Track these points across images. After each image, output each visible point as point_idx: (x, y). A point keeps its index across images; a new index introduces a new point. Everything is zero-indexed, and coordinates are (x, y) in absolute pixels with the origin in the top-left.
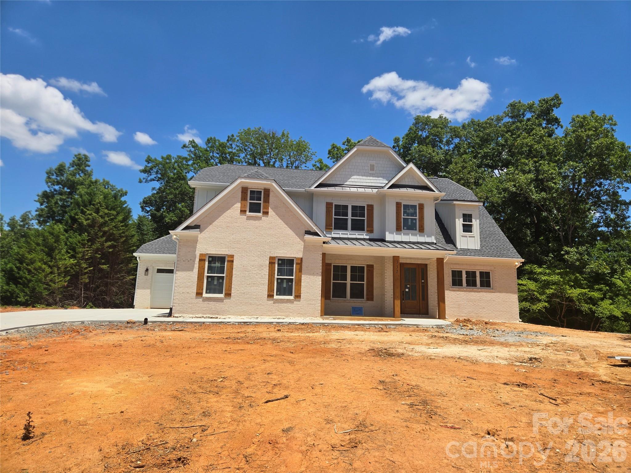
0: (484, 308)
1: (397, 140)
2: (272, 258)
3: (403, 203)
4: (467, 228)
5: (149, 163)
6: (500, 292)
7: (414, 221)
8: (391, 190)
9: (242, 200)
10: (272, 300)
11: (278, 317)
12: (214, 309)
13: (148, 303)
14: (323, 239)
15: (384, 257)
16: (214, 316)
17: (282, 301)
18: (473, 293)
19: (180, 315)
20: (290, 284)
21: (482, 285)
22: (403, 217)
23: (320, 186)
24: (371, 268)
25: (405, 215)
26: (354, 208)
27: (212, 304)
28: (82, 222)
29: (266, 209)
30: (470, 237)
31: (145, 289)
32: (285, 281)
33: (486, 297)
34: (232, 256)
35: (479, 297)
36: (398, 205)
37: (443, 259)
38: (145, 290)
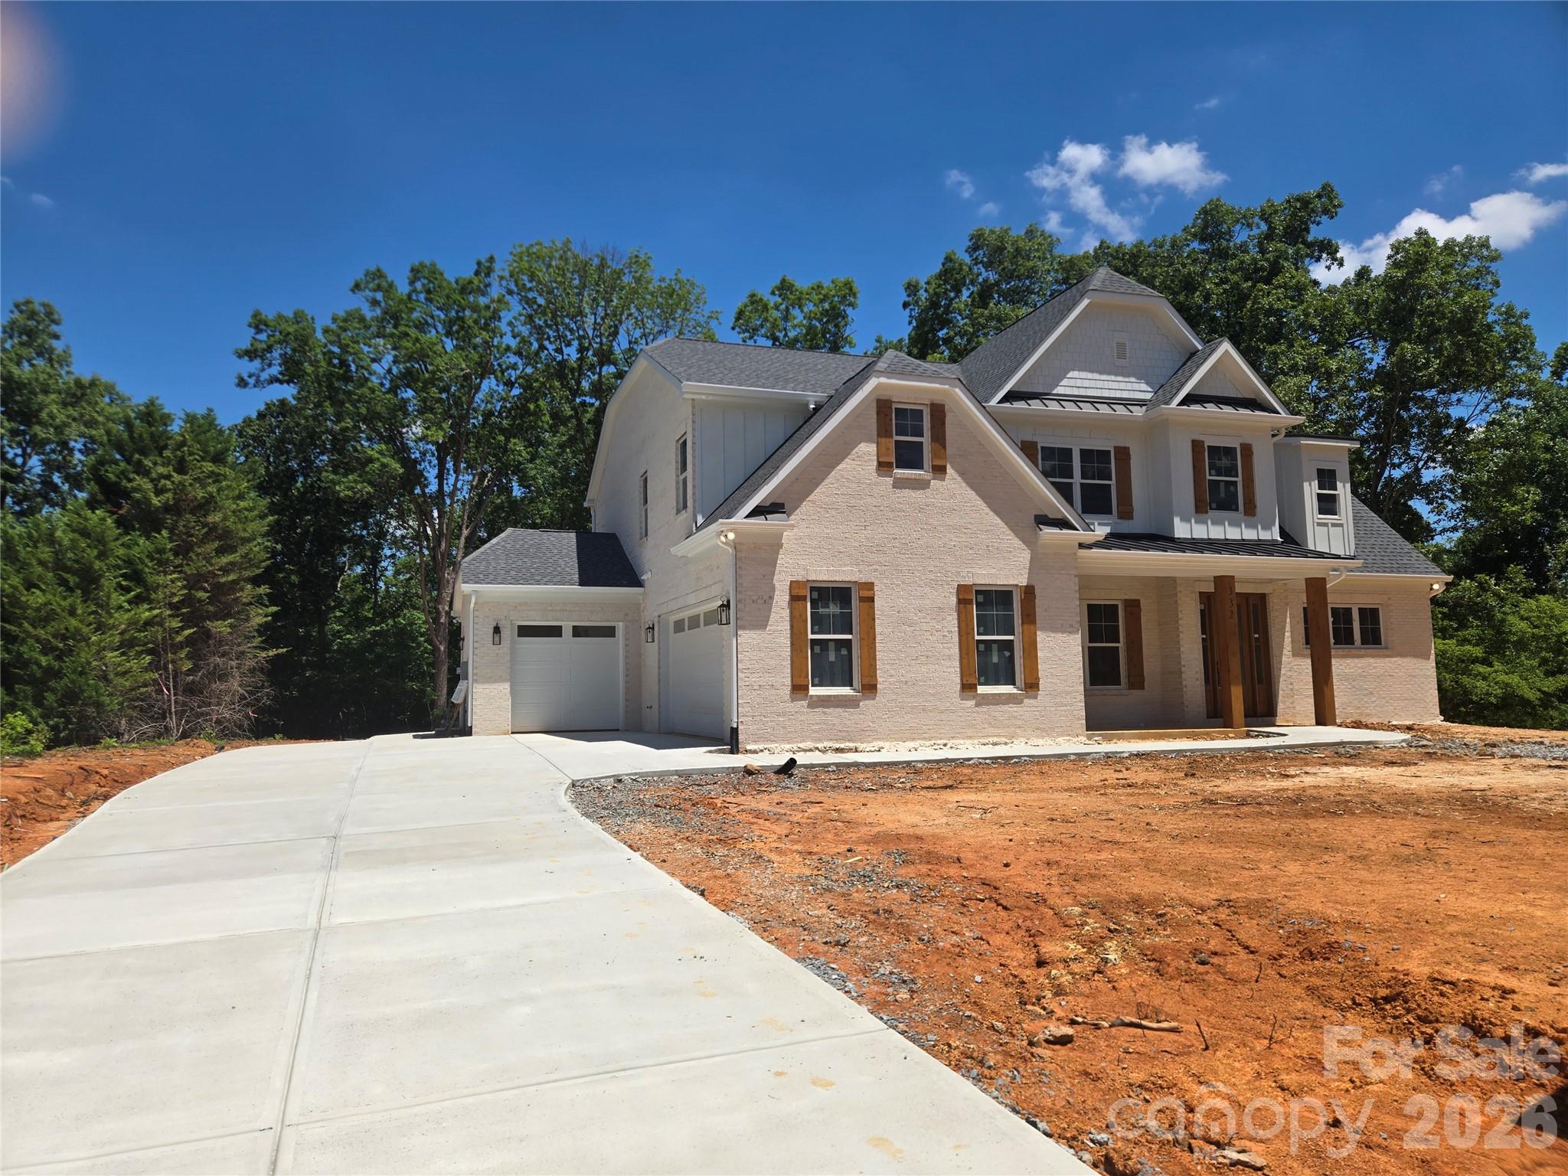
0: (1371, 693)
1: (912, 288)
2: (961, 589)
3: (1209, 442)
4: (1328, 504)
5: (259, 331)
6: (1402, 655)
7: (1232, 489)
8: (1185, 407)
9: (879, 435)
10: (974, 698)
11: (991, 740)
12: (840, 728)
13: (506, 718)
14: (1082, 535)
15: (1173, 580)
16: (842, 746)
17: (997, 699)
18: (1349, 661)
19: (761, 747)
20: (1007, 654)
21: (1365, 641)
22: (1208, 477)
23: (1010, 397)
24: (1133, 607)
25: (1213, 472)
26: (1086, 454)
27: (834, 714)
28: (148, 501)
29: (940, 458)
30: (1334, 525)
31: (495, 682)
32: (995, 647)
33: (1375, 668)
34: (870, 586)
35: (1362, 668)
36: (1197, 445)
37: (1323, 581)
38: (496, 686)
